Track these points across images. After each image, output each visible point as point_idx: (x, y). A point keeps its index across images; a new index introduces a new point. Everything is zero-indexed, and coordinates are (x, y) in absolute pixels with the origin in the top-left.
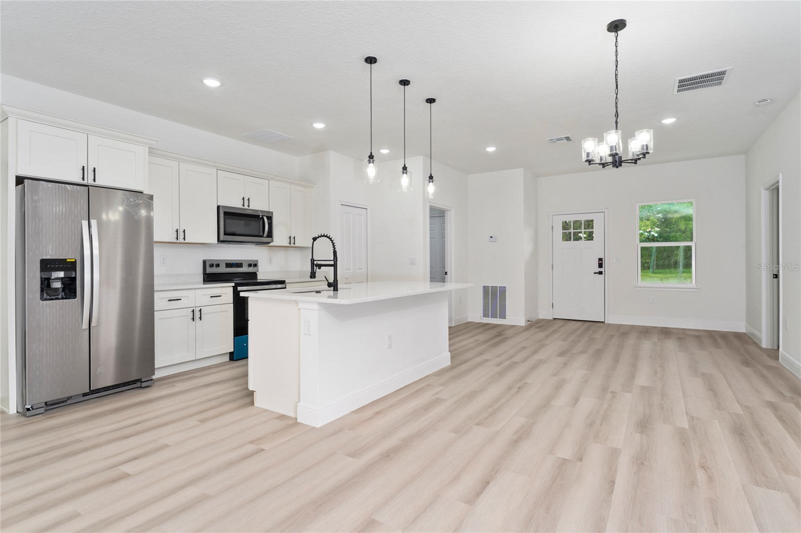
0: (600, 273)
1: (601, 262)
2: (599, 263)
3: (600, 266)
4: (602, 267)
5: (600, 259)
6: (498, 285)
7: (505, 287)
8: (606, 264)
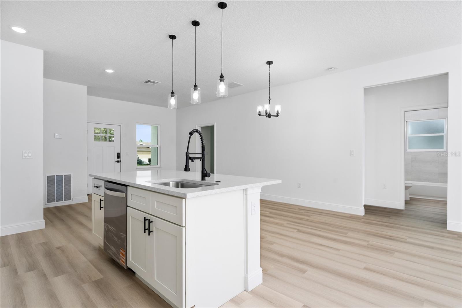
0: (118, 162)
1: (118, 155)
2: (118, 156)
3: (118, 157)
4: (119, 158)
5: (118, 154)
6: (64, 174)
7: (71, 175)
8: (122, 156)
